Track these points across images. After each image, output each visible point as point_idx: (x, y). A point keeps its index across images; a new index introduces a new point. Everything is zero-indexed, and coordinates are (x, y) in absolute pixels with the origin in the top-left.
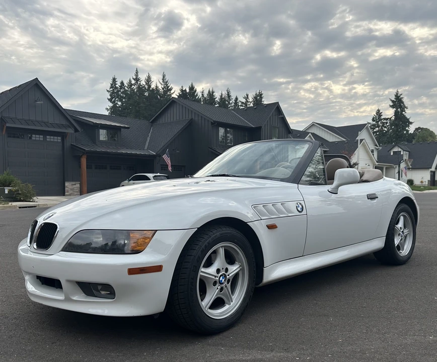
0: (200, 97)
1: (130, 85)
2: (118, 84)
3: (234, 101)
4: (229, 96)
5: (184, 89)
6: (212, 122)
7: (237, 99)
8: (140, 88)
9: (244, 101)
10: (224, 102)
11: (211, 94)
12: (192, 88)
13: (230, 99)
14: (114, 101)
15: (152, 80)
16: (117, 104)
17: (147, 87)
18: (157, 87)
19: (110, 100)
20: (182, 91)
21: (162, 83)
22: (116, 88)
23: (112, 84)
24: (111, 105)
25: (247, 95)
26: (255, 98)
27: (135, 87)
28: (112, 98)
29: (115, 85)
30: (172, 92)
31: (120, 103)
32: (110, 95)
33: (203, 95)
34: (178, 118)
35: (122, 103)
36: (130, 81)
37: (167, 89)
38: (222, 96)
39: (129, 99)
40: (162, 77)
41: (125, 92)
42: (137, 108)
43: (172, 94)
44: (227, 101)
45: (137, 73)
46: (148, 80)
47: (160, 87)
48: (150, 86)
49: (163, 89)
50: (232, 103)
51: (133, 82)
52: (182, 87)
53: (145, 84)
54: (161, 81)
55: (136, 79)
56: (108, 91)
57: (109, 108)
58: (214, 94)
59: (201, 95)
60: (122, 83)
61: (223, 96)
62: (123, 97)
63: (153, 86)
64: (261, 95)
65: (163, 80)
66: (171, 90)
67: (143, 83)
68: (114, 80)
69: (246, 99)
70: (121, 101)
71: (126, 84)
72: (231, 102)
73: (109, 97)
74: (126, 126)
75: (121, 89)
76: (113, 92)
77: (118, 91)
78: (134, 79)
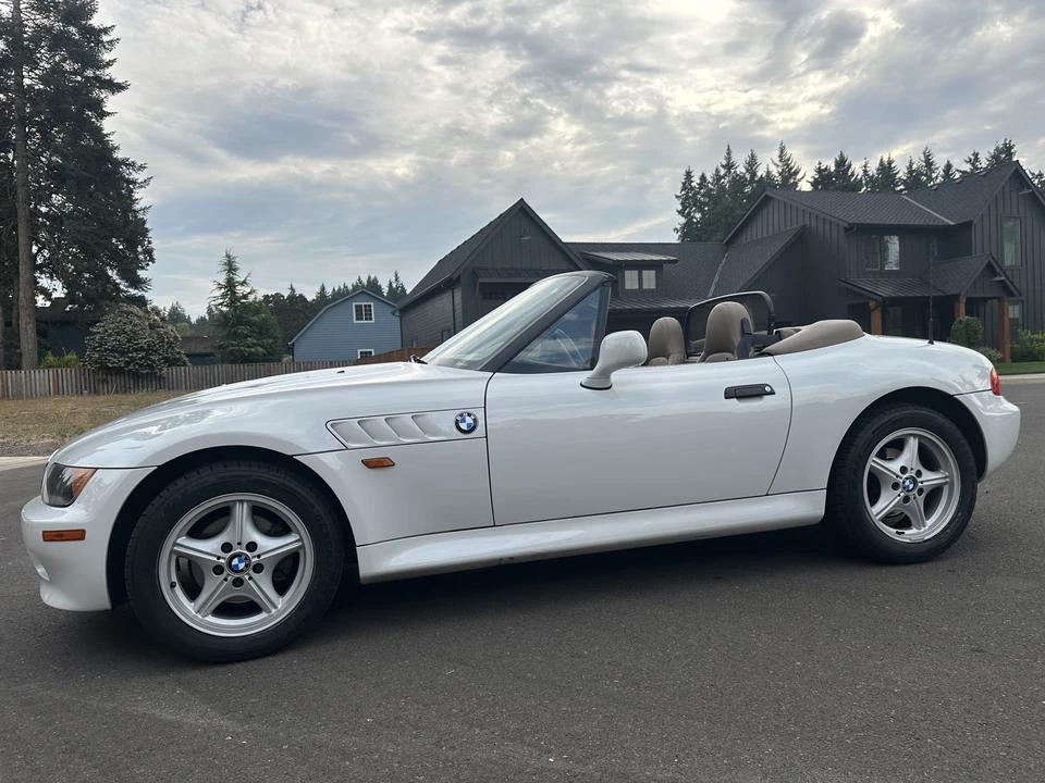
0: (859, 177)
1: (718, 177)
2: (696, 181)
3: (942, 173)
4: (929, 163)
5: (823, 168)
6: (845, 228)
7: (949, 166)
8: (739, 182)
9: (967, 168)
10: (915, 180)
11: (886, 169)
12: (841, 163)
13: (930, 169)
14: (689, 213)
15: (759, 161)
16: (693, 217)
17: (748, 176)
18: (768, 172)
19: (681, 212)
20: (819, 171)
21: (780, 164)
22: (692, 188)
23: (684, 184)
24: (683, 220)
25: (976, 155)
26: (995, 157)
27: (725, 181)
28: (684, 208)
29: (690, 184)
30: (799, 177)
31: (698, 215)
32: (682, 204)
33: (865, 171)
34: (776, 229)
35: (704, 215)
36: (717, 171)
37: (789, 173)
38: (911, 167)
39: (716, 204)
40: (778, 153)
41: (708, 194)
42: (730, 220)
43: (800, 180)
44: (926, 175)
45: (729, 154)
46: (752, 164)
47: (775, 172)
48: (754, 174)
49: (780, 174)
50: (937, 178)
51: (722, 172)
52: (820, 163)
53: (744, 171)
54: (777, 160)
55: (728, 165)
56: (677, 197)
57: (678, 227)
58: (893, 165)
59: (861, 173)
60: (703, 178)
61: (914, 167)
62: (701, 203)
63: (761, 172)
64: (1011, 148)
65: (780, 157)
66: (796, 173)
67: (741, 170)
68: (689, 175)
69: (973, 165)
70: (700, 210)
71: (709, 179)
72: (934, 175)
73: (680, 208)
74: (672, 258)
75: (700, 188)
76: (687, 198)
77: (695, 194)
78: (723, 166)
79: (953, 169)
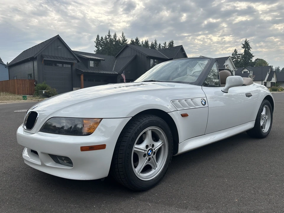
1: (106, 38)
2: (100, 38)
4: (156, 43)
5: (133, 40)
8: (111, 41)
10: (153, 46)
11: (147, 43)
14: (98, 47)
15: (117, 36)
16: (99, 48)
17: (114, 39)
18: (119, 39)
19: (96, 47)
21: (122, 37)
22: (99, 40)
23: (97, 39)
24: (97, 49)
27: (108, 40)
28: (97, 46)
29: (98, 39)
31: (101, 48)
32: (96, 44)
34: (129, 55)
35: (102, 48)
36: (106, 36)
39: (105, 46)
41: (103, 42)
42: (109, 51)
43: (127, 43)
44: (155, 46)
45: (109, 32)
46: (115, 36)
48: (116, 39)
49: (122, 40)
50: (157, 47)
51: (107, 37)
53: (113, 38)
55: (109, 35)
56: (95, 42)
57: (95, 50)
59: (141, 43)
60: (102, 38)
62: (102, 45)
64: (173, 42)
65: (122, 35)
66: (126, 40)
67: (112, 37)
68: (98, 36)
70: (101, 47)
71: (104, 38)
73: (96, 45)
74: (103, 59)
75: (101, 41)
76: (98, 43)
77: (100, 42)
78: (108, 35)
79: (161, 46)
